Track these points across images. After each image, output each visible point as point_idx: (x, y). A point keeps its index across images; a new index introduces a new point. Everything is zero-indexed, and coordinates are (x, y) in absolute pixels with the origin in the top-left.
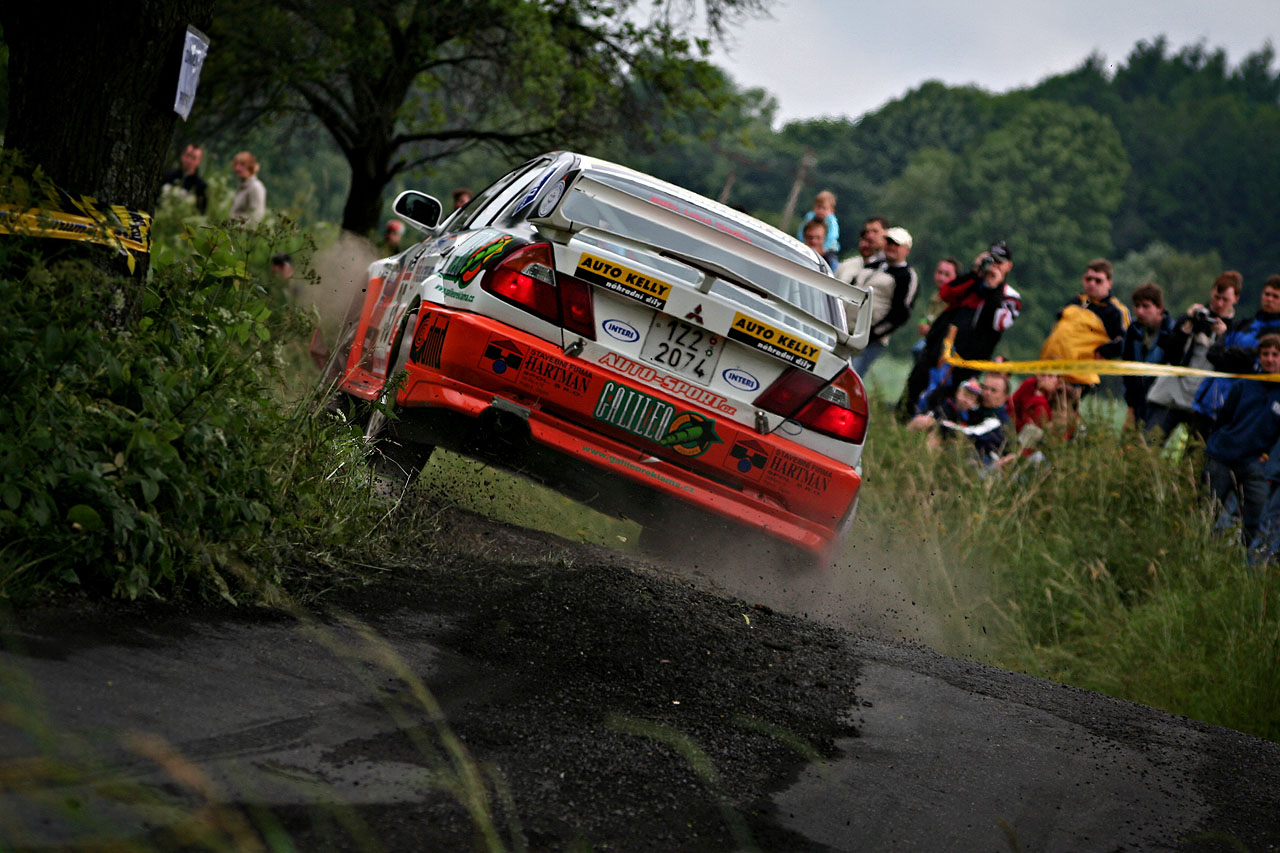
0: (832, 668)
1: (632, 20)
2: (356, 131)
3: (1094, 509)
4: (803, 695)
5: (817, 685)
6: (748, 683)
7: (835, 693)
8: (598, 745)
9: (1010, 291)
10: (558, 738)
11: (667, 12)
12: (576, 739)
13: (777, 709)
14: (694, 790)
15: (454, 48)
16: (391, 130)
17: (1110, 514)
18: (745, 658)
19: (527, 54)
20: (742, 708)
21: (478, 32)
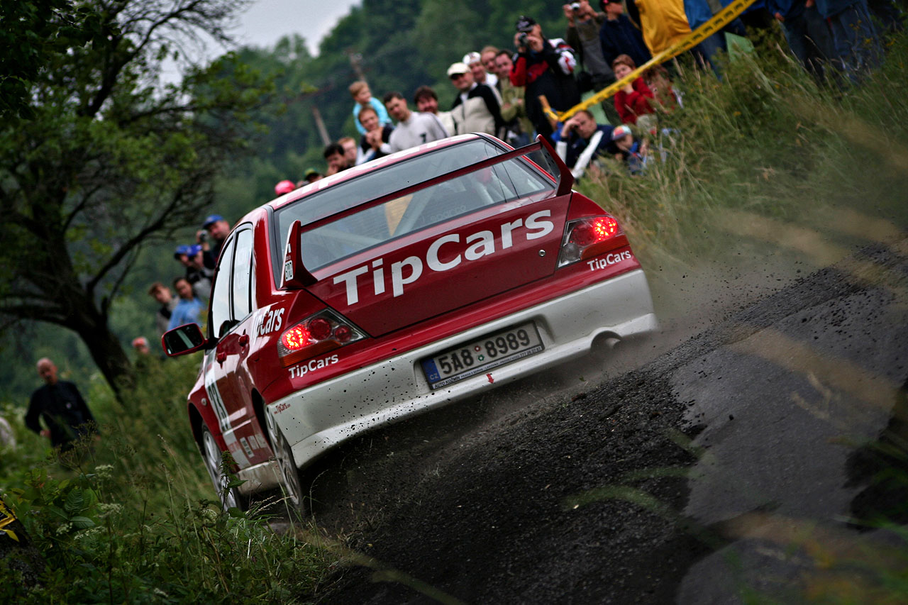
0: (651, 399)
1: (168, 81)
2: (58, 306)
3: (730, 135)
4: (648, 433)
5: (651, 419)
6: (608, 455)
7: (666, 413)
8: (553, 576)
9: (554, 42)
10: (525, 594)
11: (186, 58)
12: (535, 586)
13: (640, 456)
14: (633, 552)
15: (73, 198)
16: (79, 286)
17: (744, 129)
18: (594, 439)
19: (123, 161)
20: (618, 475)
21: (80, 175)
